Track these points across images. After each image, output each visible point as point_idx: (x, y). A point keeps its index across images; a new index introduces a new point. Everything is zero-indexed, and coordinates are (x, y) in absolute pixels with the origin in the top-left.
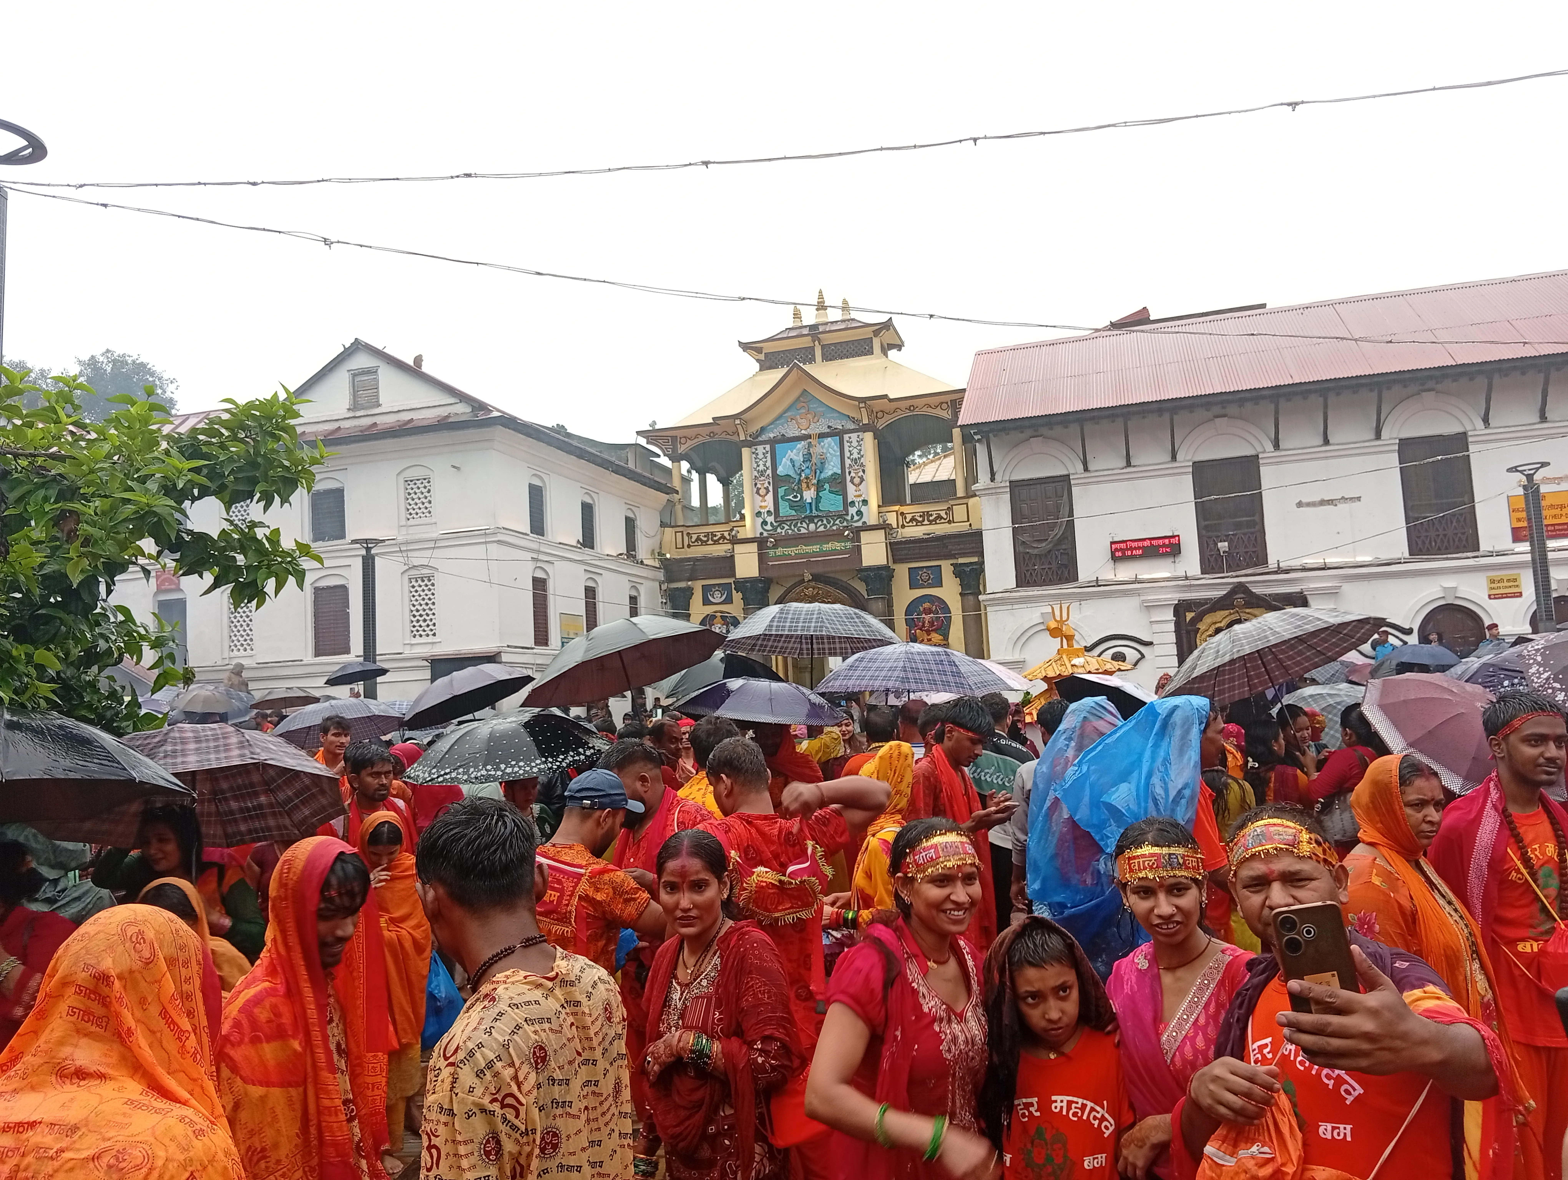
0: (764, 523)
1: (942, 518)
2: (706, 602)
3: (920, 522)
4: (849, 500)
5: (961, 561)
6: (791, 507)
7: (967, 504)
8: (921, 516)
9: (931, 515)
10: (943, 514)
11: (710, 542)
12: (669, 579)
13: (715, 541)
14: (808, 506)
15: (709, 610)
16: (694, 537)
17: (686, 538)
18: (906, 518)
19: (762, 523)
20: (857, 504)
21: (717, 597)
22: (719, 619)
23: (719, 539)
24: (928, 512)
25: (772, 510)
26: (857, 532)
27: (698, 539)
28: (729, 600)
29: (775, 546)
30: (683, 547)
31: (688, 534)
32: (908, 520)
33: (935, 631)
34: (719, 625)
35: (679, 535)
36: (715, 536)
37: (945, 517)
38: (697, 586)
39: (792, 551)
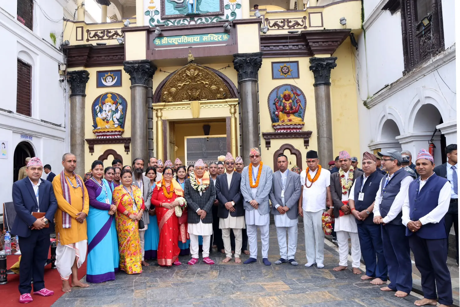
0: (152, 20)
1: (299, 24)
2: (100, 85)
3: (280, 27)
4: (225, 4)
5: (317, 56)
6: (176, 8)
7: (321, 13)
8: (282, 22)
9: (290, 22)
10: (300, 21)
11: (105, 37)
12: (69, 64)
13: (110, 37)
14: (190, 6)
15: (102, 91)
16: (93, 33)
17: (85, 34)
18: (269, 23)
19: (150, 19)
20: (231, 7)
21: (109, 82)
22: (109, 99)
23: (113, 35)
24: (288, 19)
25: (159, 10)
26: (234, 25)
27: (96, 35)
28: (119, 84)
29: (160, 36)
30: (82, 40)
31: (88, 31)
32: (271, 25)
33: (293, 113)
34: (110, 104)
35: (80, 30)
36: (110, 32)
37: (302, 23)
38: (93, 72)
39: (175, 41)
